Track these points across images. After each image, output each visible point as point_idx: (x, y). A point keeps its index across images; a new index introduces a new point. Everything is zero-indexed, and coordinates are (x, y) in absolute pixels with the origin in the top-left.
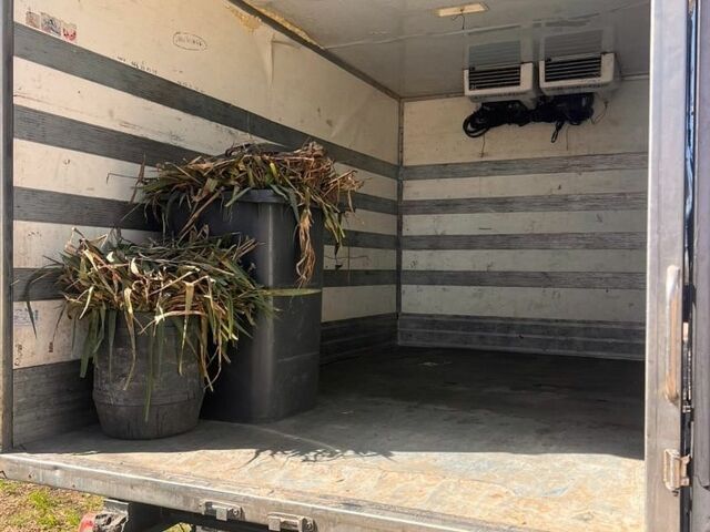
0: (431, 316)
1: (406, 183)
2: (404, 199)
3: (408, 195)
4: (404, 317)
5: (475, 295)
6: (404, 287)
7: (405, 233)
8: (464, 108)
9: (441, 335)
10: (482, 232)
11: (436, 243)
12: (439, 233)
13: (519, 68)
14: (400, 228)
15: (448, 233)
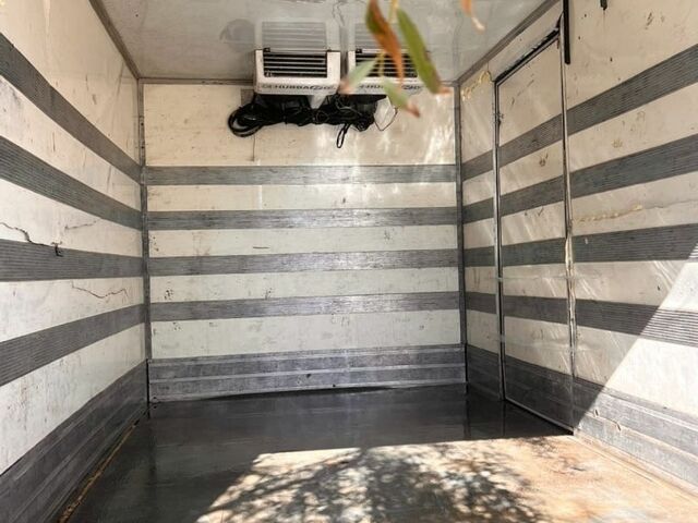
0: (195, 359)
1: (152, 189)
2: (149, 210)
3: (154, 205)
4: (155, 365)
5: (250, 328)
6: (154, 325)
7: (153, 253)
8: (229, 100)
9: (209, 382)
10: (257, 252)
11: (197, 266)
12: (201, 254)
13: (325, 57)
14: (146, 248)
15: (213, 253)
